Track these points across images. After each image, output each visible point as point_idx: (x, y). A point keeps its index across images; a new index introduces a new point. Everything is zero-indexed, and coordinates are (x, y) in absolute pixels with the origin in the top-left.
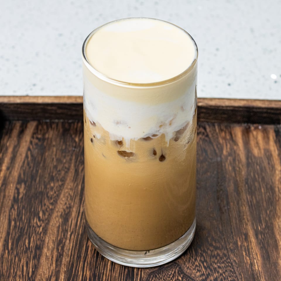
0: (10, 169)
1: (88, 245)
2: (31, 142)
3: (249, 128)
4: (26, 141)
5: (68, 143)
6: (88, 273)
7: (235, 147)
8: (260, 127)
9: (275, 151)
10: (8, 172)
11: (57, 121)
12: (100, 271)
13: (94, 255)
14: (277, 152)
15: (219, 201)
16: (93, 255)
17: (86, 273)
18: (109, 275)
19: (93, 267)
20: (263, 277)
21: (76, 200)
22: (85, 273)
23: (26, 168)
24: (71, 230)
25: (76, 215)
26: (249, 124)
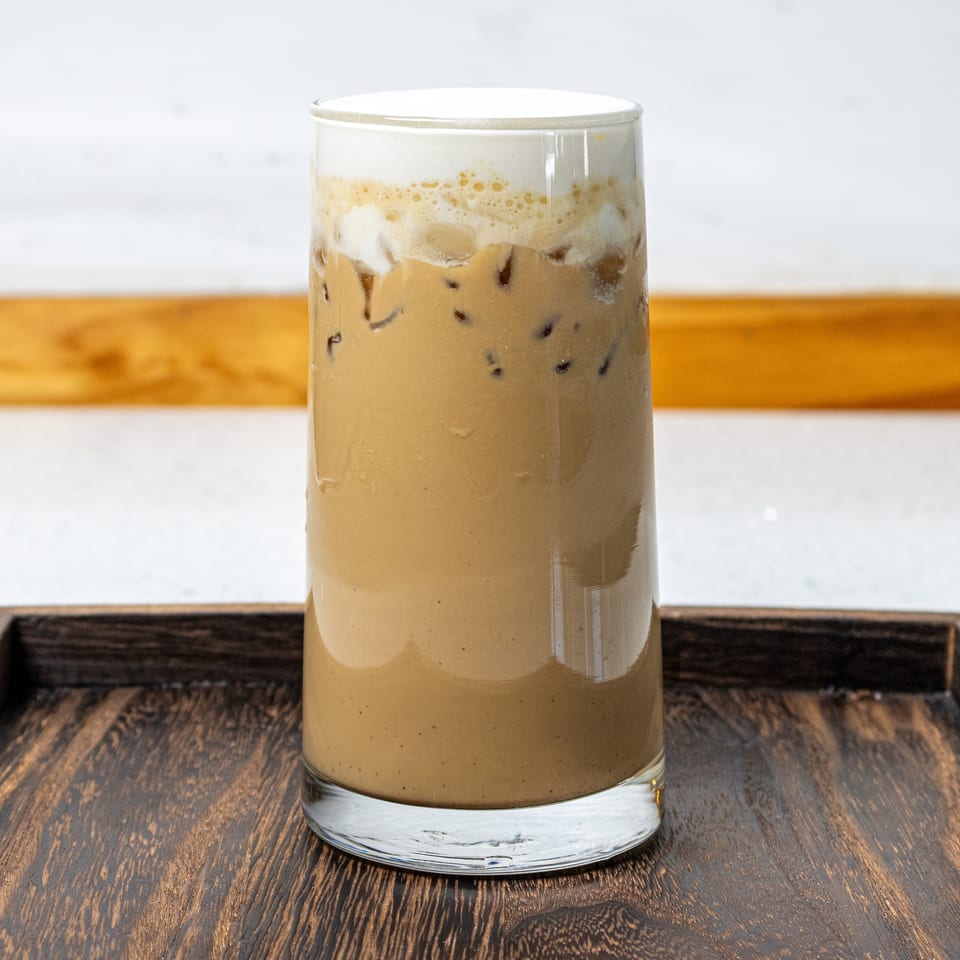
0: (51, 760)
1: (313, 874)
2: (122, 719)
3: (843, 696)
4: (105, 719)
5: (243, 719)
6: (314, 921)
7: (800, 727)
8: (878, 696)
9: (932, 733)
10: (43, 766)
11: (206, 684)
12: (356, 916)
13: (335, 890)
14: (938, 735)
15: (757, 805)
16: (330, 890)
17: (307, 919)
18: (385, 922)
19: (332, 910)
20: (916, 929)
21: (271, 805)
22: (302, 920)
23: (103, 757)
24: (256, 852)
25: (271, 828)
26: (842, 691)
